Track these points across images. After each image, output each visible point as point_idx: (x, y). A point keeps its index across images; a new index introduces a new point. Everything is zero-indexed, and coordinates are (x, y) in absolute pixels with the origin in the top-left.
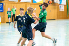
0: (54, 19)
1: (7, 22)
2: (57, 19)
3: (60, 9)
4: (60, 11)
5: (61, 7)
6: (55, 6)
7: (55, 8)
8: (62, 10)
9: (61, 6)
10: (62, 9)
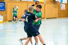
0: (55, 17)
1: (9, 21)
2: (58, 17)
3: (61, 8)
4: (61, 9)
5: (62, 6)
6: (56, 5)
7: (56, 7)
8: (63, 9)
9: (62, 4)
10: (63, 7)
